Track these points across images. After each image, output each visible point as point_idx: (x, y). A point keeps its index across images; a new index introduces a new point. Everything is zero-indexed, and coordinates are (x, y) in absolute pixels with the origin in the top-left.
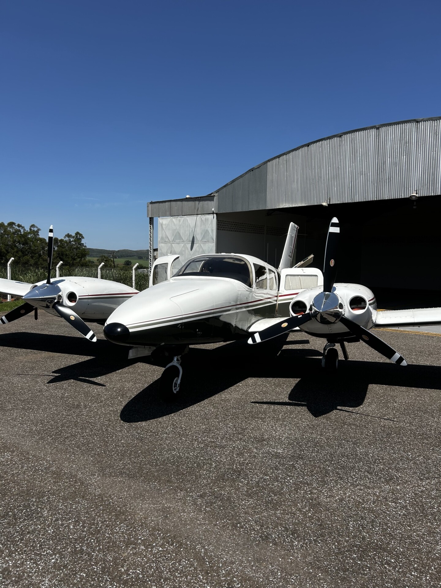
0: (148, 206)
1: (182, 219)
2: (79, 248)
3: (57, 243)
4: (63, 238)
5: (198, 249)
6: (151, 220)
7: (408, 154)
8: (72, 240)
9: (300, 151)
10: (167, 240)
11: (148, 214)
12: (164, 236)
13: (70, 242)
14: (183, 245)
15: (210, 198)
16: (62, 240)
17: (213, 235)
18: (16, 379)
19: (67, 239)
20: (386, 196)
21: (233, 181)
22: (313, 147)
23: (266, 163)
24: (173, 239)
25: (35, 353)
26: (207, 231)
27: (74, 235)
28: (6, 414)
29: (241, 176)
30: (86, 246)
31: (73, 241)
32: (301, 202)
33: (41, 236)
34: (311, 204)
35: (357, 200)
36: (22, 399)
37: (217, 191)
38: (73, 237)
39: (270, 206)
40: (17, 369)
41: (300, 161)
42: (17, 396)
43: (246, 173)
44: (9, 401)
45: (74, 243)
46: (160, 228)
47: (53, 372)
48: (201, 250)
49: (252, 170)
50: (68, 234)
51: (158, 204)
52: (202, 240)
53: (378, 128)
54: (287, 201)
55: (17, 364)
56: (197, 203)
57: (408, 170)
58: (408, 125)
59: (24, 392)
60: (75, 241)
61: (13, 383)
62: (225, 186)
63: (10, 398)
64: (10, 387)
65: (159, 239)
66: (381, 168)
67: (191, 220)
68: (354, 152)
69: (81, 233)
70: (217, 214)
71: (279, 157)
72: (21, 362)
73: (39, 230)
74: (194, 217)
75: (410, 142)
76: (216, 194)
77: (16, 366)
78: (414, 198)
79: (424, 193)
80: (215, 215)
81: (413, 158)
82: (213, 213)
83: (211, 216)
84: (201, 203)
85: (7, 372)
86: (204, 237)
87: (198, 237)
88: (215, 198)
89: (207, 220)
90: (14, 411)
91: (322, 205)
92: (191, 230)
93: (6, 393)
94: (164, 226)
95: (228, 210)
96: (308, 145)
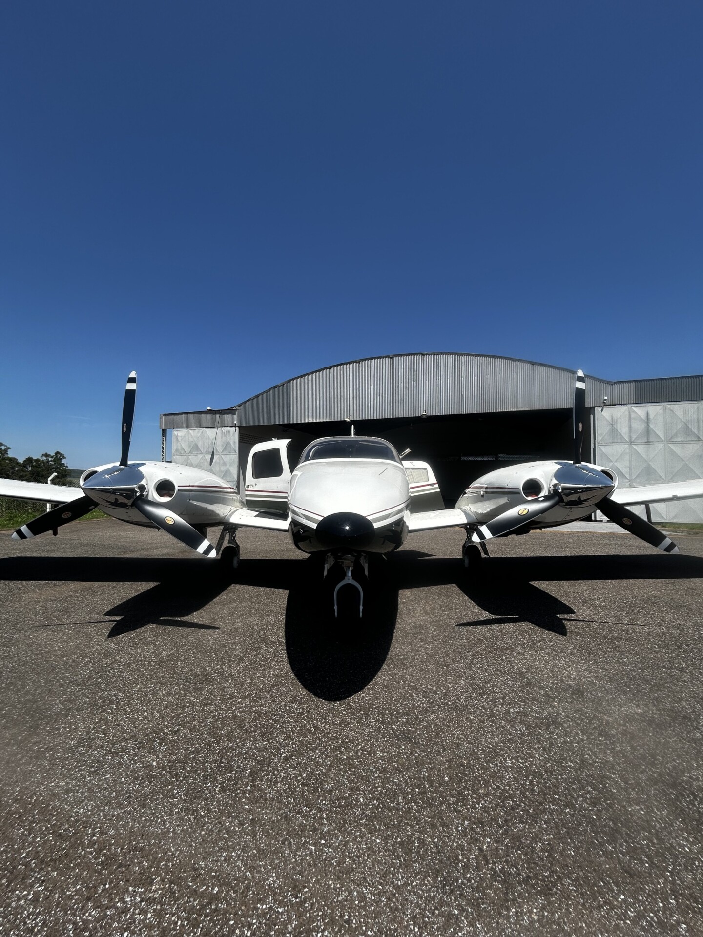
0: (160, 418)
1: (200, 431)
2: (59, 468)
3: (32, 462)
4: (40, 458)
5: (218, 461)
6: (164, 432)
7: (417, 380)
8: (50, 459)
9: (323, 373)
10: (182, 452)
11: (161, 426)
12: (179, 448)
13: (48, 461)
14: (201, 457)
15: (232, 411)
16: (37, 460)
17: (235, 447)
18: (42, 636)
19: (45, 458)
20: (401, 415)
21: (256, 397)
22: (334, 369)
23: (290, 381)
24: (189, 450)
25: (55, 585)
26: (229, 443)
27: (53, 454)
28: (58, 729)
29: (265, 392)
30: (67, 467)
31: (51, 461)
32: (325, 418)
33: (10, 456)
34: (335, 419)
35: (375, 417)
36: (79, 679)
37: (240, 406)
38: (52, 457)
39: (294, 421)
40: (36, 615)
41: (322, 381)
42: (63, 674)
43: (270, 389)
44: (50, 690)
45: (53, 463)
46: (174, 440)
47: (107, 614)
48: (222, 461)
49: (276, 387)
50: (46, 454)
51: (173, 416)
52: (223, 451)
53: (391, 358)
54: (311, 416)
55: (30, 607)
56: (217, 416)
57: (418, 393)
58: (416, 357)
59: (74, 661)
60: (54, 461)
61: (40, 645)
62: (248, 401)
63: (47, 681)
64: (36, 655)
65: (173, 451)
66: (395, 390)
67: (211, 433)
68: (372, 376)
69: (62, 453)
70: (239, 426)
71: (302, 376)
72: (37, 602)
73: (8, 448)
74: (215, 430)
75: (417, 371)
76: (238, 408)
77: (30, 609)
78: (424, 416)
79: (431, 413)
80: (237, 428)
81: (421, 385)
82: (235, 426)
83: (233, 429)
84: (222, 416)
85: (17, 623)
86: (225, 449)
87: (219, 448)
88: (237, 411)
89: (228, 432)
90: (74, 716)
91: (345, 421)
92: (210, 442)
93: (34, 669)
94: (179, 439)
95: (252, 423)
96: (330, 368)
